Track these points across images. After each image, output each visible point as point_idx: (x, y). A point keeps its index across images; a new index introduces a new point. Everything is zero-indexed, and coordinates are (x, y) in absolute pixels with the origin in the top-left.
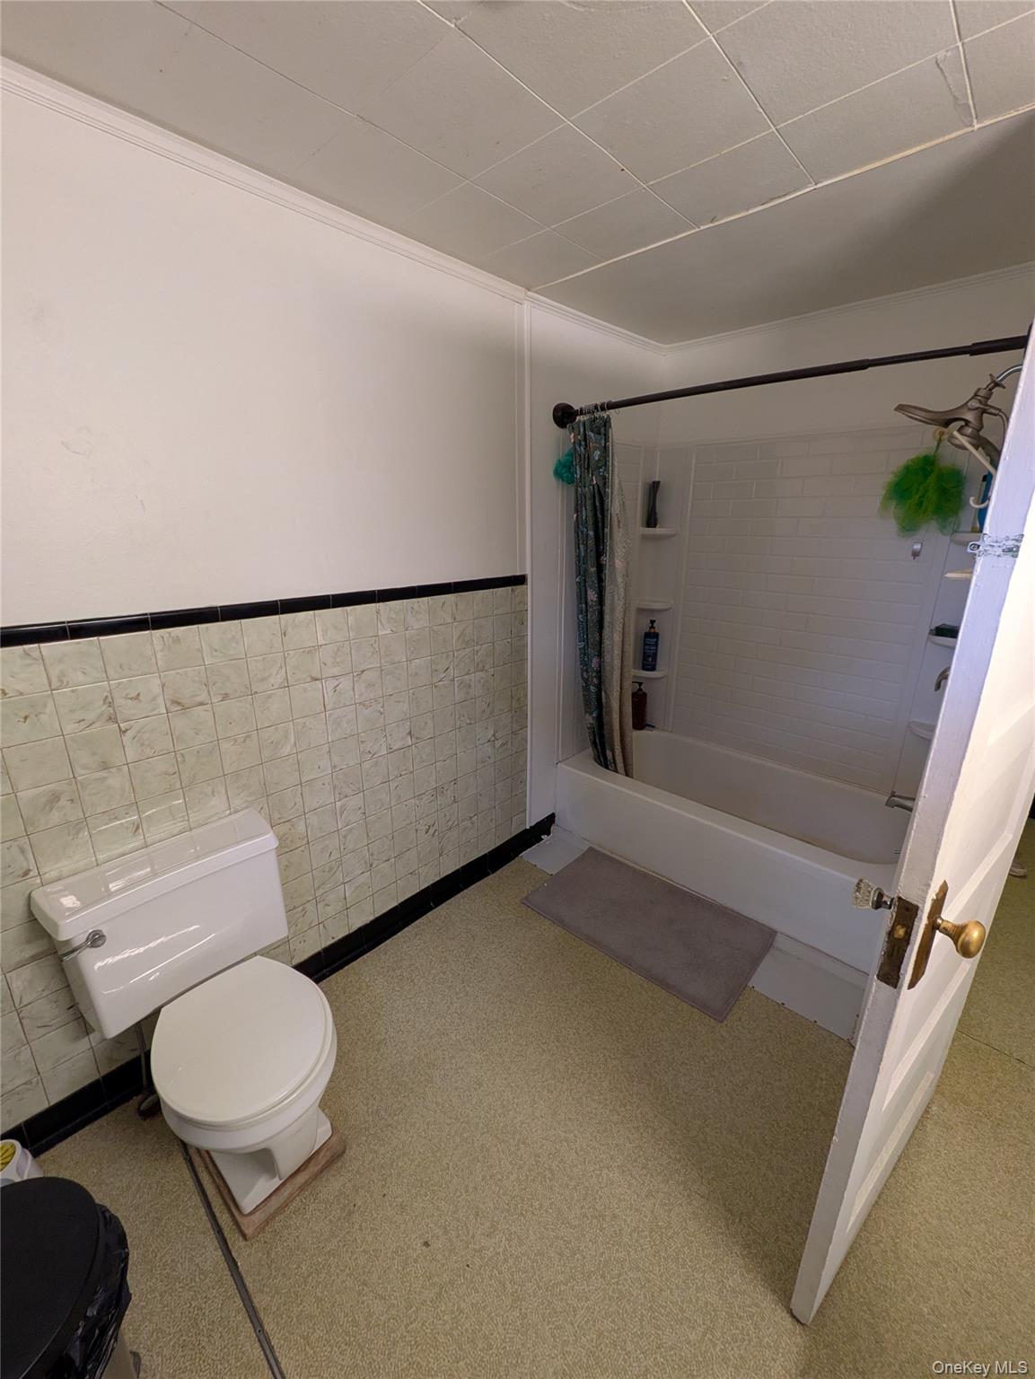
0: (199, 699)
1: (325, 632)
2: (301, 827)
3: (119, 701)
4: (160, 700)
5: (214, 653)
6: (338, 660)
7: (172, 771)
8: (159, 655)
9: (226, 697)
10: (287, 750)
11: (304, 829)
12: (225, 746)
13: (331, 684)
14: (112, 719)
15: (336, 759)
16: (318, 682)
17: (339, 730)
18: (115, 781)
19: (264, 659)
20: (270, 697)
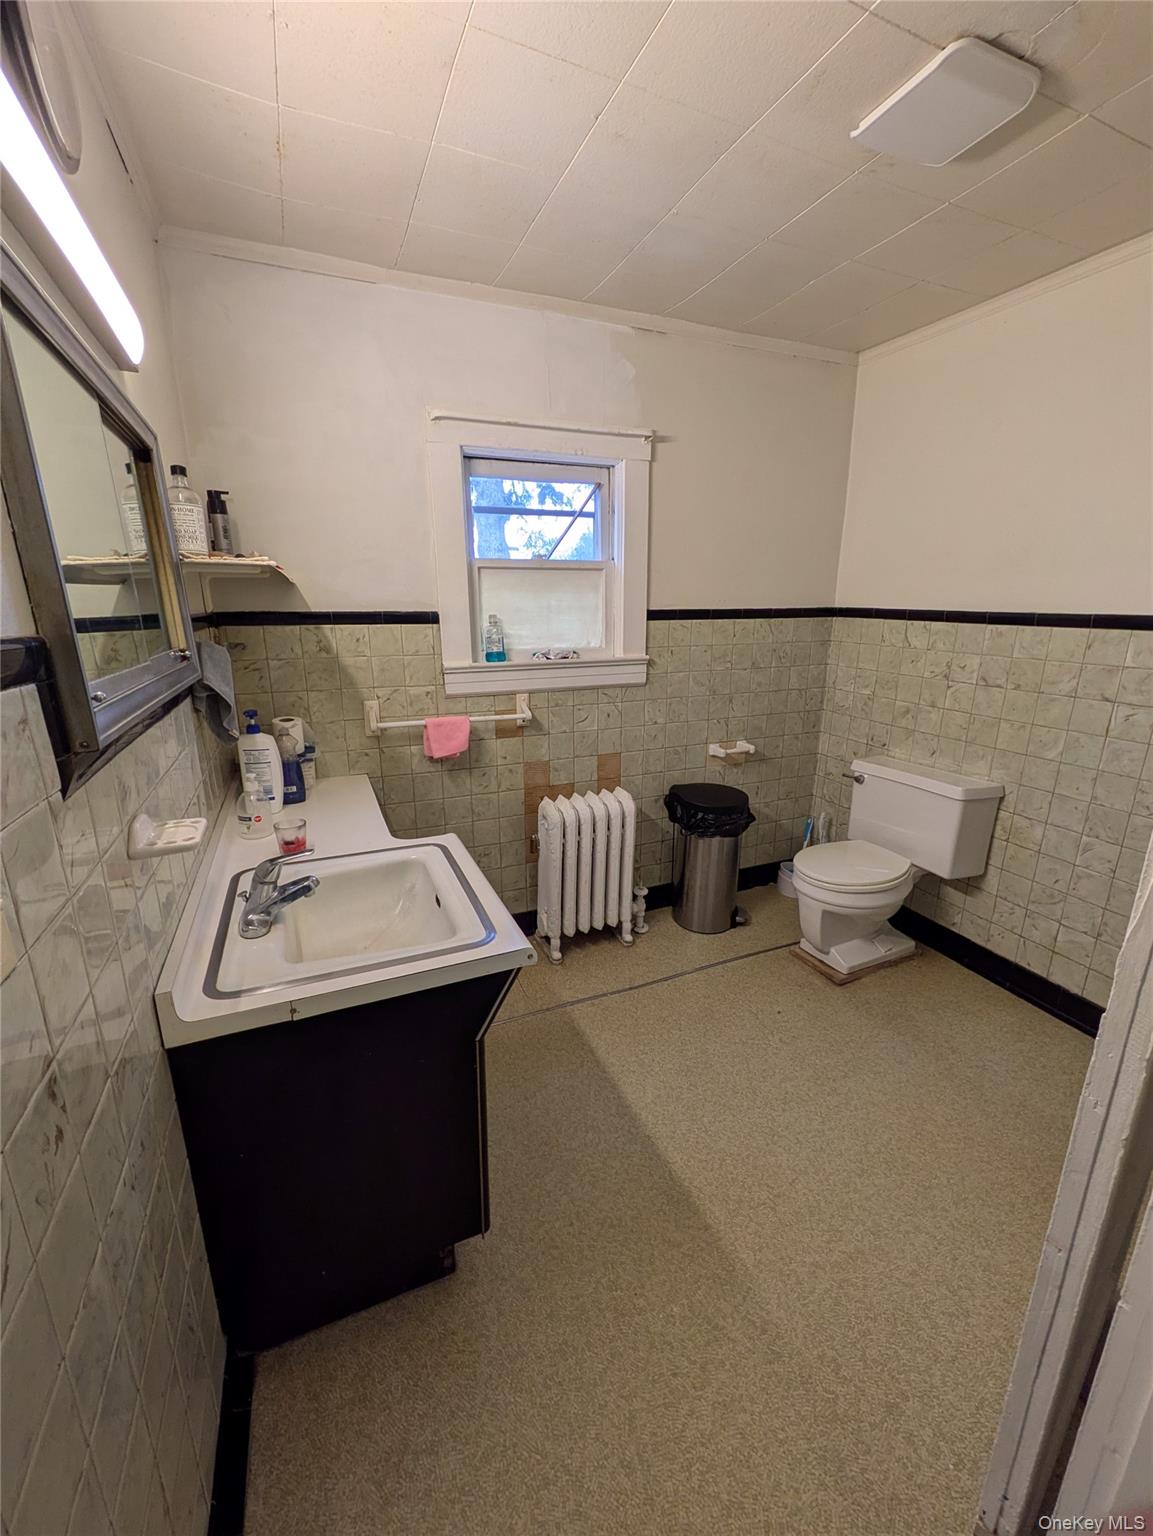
0: (999, 682)
1: (1137, 654)
2: (1038, 832)
3: (953, 667)
4: (975, 675)
5: (1022, 650)
6: (1143, 688)
7: (964, 726)
8: (986, 642)
9: (1017, 687)
10: (1051, 755)
11: (1039, 837)
12: (1003, 725)
13: (1123, 711)
14: (946, 677)
15: (1100, 792)
16: (1108, 703)
17: (1115, 763)
18: (934, 716)
19: (1060, 666)
20: (1053, 700)
